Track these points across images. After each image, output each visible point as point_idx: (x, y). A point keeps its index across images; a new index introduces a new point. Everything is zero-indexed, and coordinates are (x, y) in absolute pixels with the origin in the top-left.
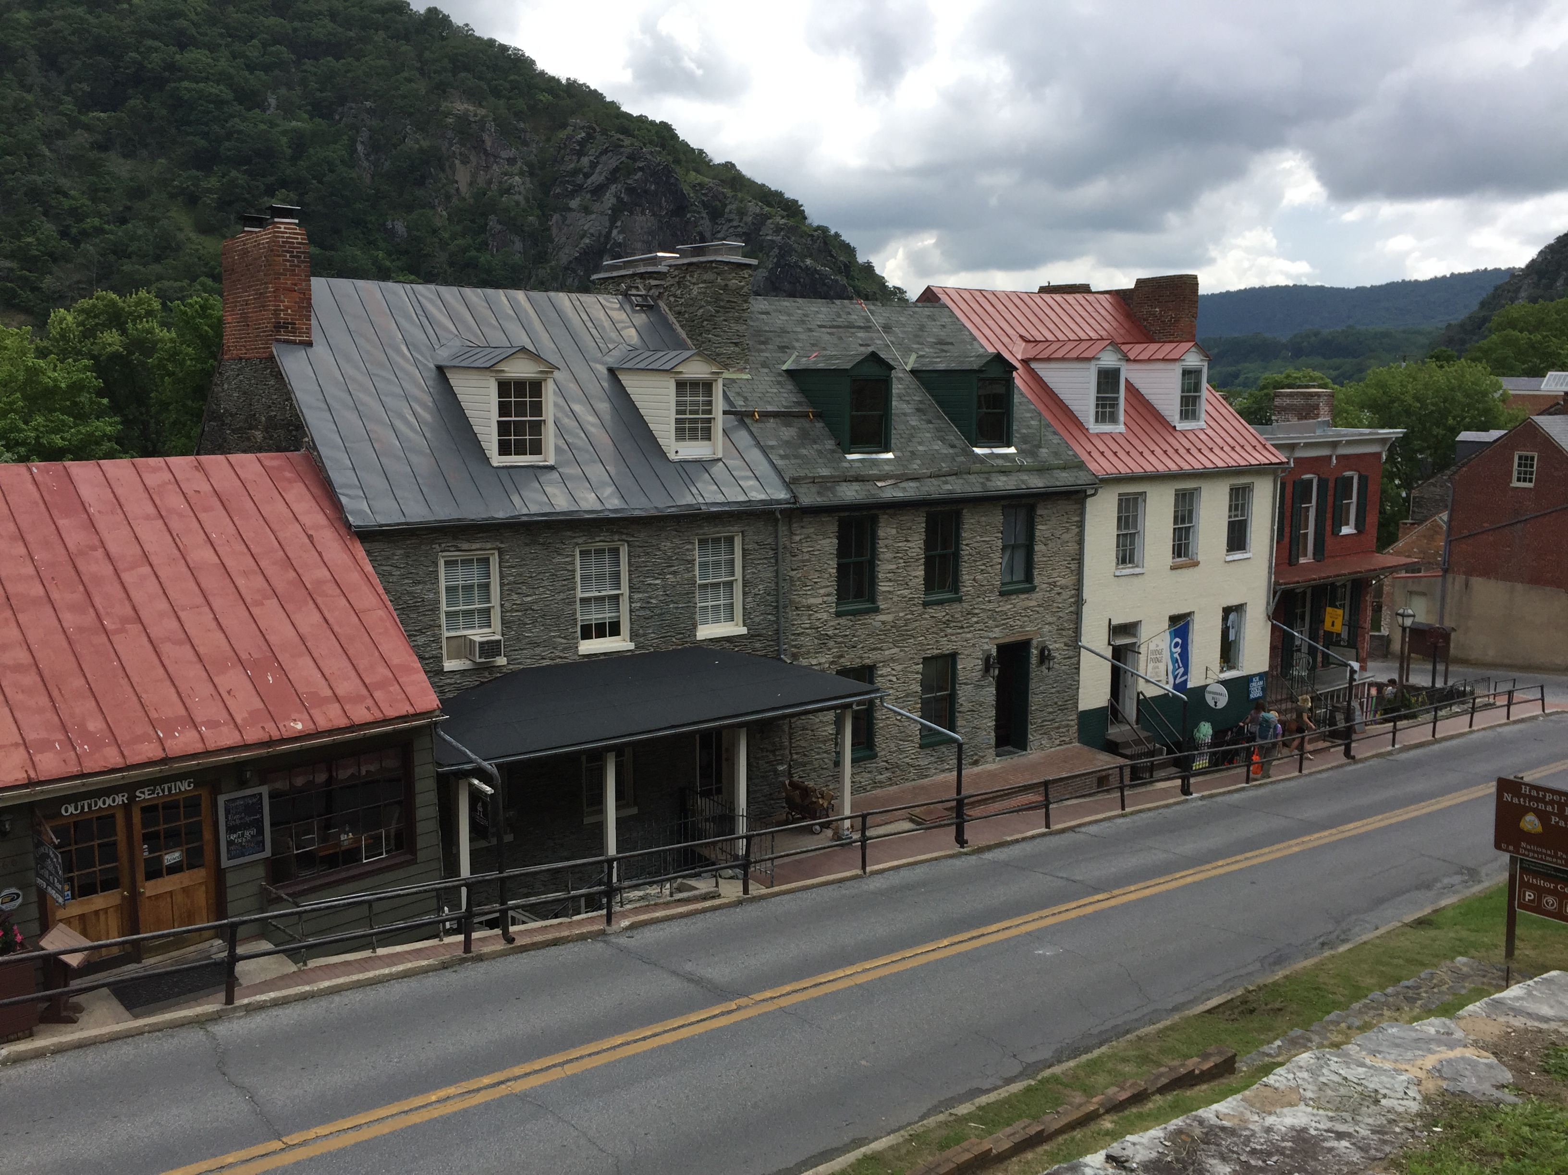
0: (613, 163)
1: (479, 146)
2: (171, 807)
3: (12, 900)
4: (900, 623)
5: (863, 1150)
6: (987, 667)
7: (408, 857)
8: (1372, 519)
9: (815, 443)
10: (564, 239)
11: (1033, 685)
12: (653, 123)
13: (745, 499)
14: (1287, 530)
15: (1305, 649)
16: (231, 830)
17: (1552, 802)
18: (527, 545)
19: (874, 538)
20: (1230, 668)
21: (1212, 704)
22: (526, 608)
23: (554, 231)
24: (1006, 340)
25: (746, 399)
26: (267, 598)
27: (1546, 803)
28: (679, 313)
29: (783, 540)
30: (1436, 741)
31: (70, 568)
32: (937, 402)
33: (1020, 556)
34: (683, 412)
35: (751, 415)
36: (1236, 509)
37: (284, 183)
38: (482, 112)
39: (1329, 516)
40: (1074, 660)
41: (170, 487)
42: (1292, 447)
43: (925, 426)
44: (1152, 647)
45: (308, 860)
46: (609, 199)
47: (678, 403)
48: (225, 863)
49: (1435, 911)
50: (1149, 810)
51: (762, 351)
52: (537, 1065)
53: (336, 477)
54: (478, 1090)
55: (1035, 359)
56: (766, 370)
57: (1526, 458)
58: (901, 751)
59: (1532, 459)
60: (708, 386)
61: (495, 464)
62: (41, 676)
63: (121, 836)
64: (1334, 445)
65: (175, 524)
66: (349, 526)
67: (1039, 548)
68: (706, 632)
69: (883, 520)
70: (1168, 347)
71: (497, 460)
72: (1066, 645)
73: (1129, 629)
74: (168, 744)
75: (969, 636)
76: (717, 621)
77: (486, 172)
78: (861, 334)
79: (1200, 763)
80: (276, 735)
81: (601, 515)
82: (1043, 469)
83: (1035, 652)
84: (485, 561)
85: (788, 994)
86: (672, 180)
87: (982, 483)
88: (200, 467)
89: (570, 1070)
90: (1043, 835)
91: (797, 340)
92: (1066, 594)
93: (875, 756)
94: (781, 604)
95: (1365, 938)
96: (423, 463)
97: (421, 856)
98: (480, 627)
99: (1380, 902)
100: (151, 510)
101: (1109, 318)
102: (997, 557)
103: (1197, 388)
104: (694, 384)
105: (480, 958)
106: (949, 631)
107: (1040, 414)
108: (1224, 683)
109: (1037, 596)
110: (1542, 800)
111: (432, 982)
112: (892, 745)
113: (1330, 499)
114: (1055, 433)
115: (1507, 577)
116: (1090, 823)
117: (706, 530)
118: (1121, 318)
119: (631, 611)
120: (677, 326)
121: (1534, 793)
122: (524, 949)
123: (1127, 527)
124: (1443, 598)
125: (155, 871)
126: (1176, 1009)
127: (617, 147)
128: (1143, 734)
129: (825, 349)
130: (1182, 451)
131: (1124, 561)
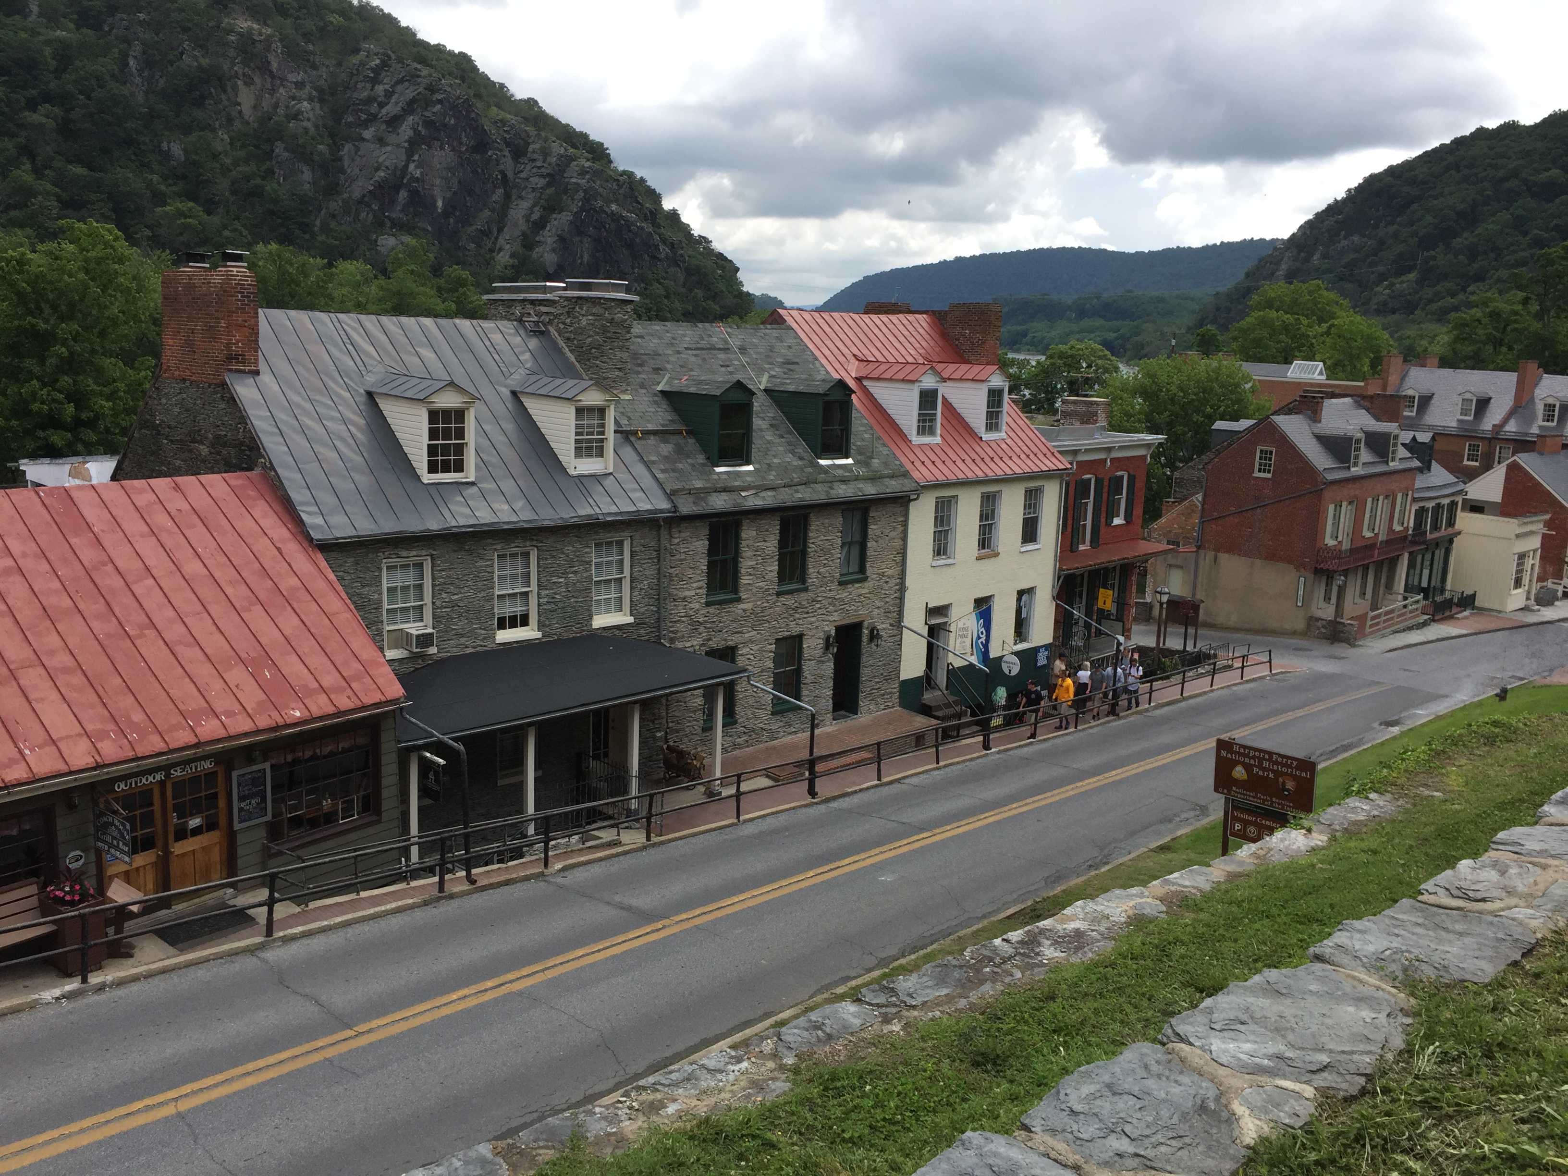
0: (410, 94)
1: (264, 68)
2: (195, 781)
3: (77, 860)
4: (758, 610)
5: (774, 1018)
6: (827, 646)
7: (374, 818)
8: (1138, 511)
9: (689, 457)
10: (357, 171)
11: (864, 659)
12: (451, 53)
13: (633, 509)
14: (1070, 522)
15: (1081, 623)
16: (242, 799)
17: (1254, 757)
18: (455, 551)
19: (738, 538)
20: (1022, 641)
21: (1007, 672)
22: (454, 605)
23: (346, 162)
24: (842, 359)
25: (629, 418)
26: (253, 605)
27: (1250, 758)
28: (568, 339)
29: (664, 543)
30: (1184, 699)
31: (89, 581)
32: (788, 418)
33: (855, 551)
34: (581, 434)
35: (635, 433)
36: (1030, 508)
37: (47, 98)
38: (269, 31)
39: (1104, 509)
40: (897, 638)
41: (156, 506)
42: (1075, 452)
43: (779, 441)
44: (960, 625)
45: (296, 822)
46: (405, 131)
47: (577, 427)
48: (237, 826)
49: (1173, 839)
50: (958, 763)
51: (639, 373)
52: (525, 971)
53: (295, 496)
54: (486, 990)
55: (867, 378)
56: (644, 391)
57: (1266, 452)
58: (756, 718)
59: (1271, 453)
60: (601, 411)
61: (426, 482)
62: (86, 676)
63: (157, 807)
64: (1109, 450)
65: (169, 543)
66: (311, 540)
67: (871, 544)
68: (600, 621)
69: (745, 523)
70: (977, 368)
71: (427, 478)
72: (891, 625)
73: (941, 611)
74: (198, 730)
75: (813, 619)
76: (608, 611)
77: (272, 95)
78: (722, 356)
79: (996, 722)
80: (281, 722)
81: (518, 526)
82: (874, 479)
83: (866, 631)
84: (420, 566)
85: (699, 915)
86: (473, 115)
87: (827, 492)
88: (177, 487)
89: (550, 974)
90: (876, 786)
91: (668, 362)
92: (893, 582)
93: (736, 722)
94: (662, 597)
95: (1121, 861)
96: (363, 480)
97: (385, 816)
98: (414, 621)
99: (1133, 833)
100: (145, 529)
101: (927, 337)
102: (837, 554)
103: (999, 404)
104: (591, 409)
105: (451, 897)
106: (797, 616)
107: (872, 428)
108: (1017, 654)
109: (869, 584)
110: (1247, 756)
111: (419, 914)
112: (749, 713)
113: (1105, 496)
114: (884, 445)
115: (1247, 554)
116: (912, 775)
117: (602, 536)
118: (936, 337)
119: (539, 605)
120: (566, 350)
121: (1242, 750)
122: (484, 888)
123: (942, 525)
124: (1196, 571)
125: (182, 834)
126: (984, 917)
127: (414, 76)
128: (952, 699)
129: (692, 370)
130: (987, 459)
131: (939, 554)
